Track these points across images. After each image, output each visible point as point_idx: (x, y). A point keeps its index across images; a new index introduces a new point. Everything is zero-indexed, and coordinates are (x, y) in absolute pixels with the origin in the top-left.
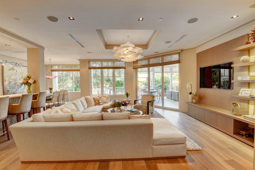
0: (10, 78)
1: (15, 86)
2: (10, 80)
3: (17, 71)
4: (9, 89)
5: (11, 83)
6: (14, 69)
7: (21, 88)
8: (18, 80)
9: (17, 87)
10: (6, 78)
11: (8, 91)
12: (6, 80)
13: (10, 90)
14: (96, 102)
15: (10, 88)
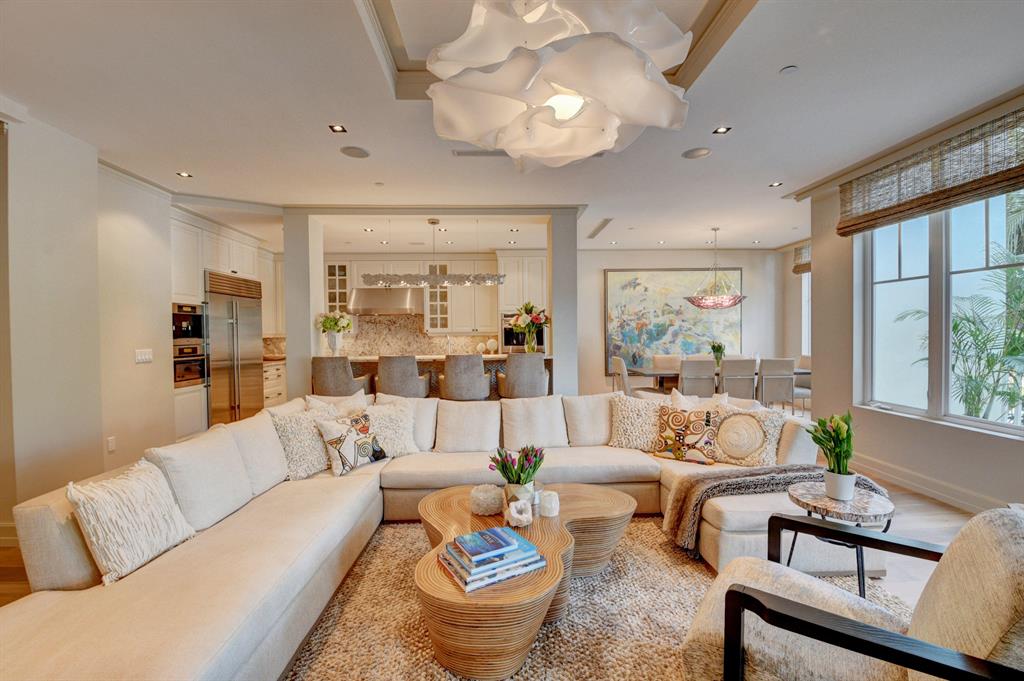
0: (623, 312)
1: (640, 335)
2: (625, 317)
3: (646, 290)
4: (619, 343)
5: (628, 325)
6: (639, 284)
7: (661, 341)
8: (651, 316)
9: (645, 337)
10: (614, 313)
11: (618, 348)
12: (613, 317)
13: (623, 345)
15: (623, 341)
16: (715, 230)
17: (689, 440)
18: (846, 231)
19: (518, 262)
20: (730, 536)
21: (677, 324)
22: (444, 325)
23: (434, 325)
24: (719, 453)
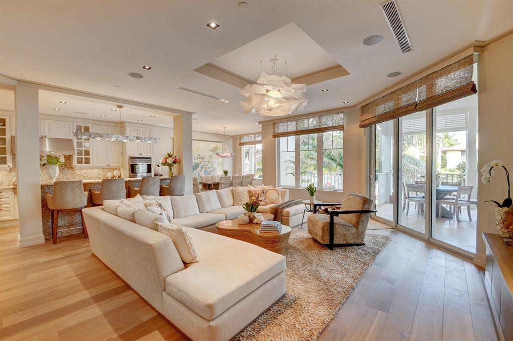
14: (252, 199)
16: (225, 128)
17: (260, 199)
18: (274, 136)
19: (137, 130)
20: (293, 217)
21: (203, 163)
22: (87, 161)
23: (80, 162)
24: (267, 201)
